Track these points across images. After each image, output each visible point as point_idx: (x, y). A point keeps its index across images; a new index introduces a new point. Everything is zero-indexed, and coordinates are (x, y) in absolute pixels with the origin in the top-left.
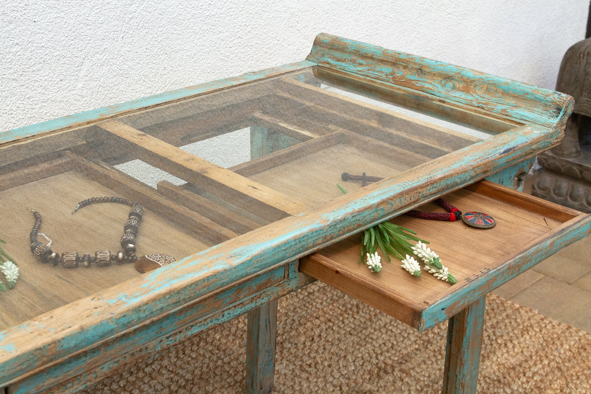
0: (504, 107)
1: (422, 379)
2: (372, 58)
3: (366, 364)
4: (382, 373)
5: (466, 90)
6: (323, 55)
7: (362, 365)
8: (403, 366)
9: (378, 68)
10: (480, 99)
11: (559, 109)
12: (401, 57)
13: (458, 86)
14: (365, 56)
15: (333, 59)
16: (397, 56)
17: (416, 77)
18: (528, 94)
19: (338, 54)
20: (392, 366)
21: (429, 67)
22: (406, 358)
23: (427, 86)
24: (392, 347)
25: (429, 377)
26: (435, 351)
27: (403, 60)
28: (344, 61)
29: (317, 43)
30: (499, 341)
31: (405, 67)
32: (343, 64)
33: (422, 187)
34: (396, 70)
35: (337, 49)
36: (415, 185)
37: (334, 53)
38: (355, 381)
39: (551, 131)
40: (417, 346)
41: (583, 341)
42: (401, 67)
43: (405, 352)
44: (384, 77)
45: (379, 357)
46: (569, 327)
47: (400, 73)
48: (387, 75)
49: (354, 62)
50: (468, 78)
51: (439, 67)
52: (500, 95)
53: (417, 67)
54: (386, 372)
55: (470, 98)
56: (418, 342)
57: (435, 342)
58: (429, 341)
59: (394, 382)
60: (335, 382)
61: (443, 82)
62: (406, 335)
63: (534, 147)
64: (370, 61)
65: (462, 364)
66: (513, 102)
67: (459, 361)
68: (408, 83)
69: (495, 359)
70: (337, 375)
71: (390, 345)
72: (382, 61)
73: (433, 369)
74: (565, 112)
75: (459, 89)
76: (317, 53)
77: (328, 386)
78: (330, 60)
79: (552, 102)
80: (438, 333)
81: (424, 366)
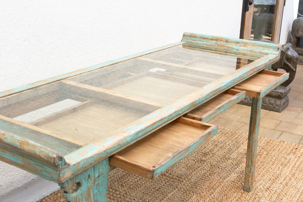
0: (260, 50)
1: (220, 155)
2: (207, 39)
3: (199, 153)
4: (205, 155)
5: (245, 46)
6: (188, 39)
7: (198, 153)
8: (212, 152)
9: (210, 42)
10: (251, 48)
11: (279, 49)
12: (219, 37)
13: (241, 45)
14: (204, 38)
15: (192, 40)
16: (217, 37)
17: (225, 44)
18: (267, 45)
19: (194, 39)
20: (208, 153)
21: (229, 40)
22: (211, 150)
23: (230, 46)
24: (205, 147)
25: (222, 155)
26: (220, 147)
27: (220, 39)
28: (197, 40)
29: (184, 35)
30: (240, 143)
31: (221, 41)
32: (197, 42)
33: (255, 68)
34: (217, 42)
35: (193, 37)
36: (253, 68)
37: (191, 38)
38: (198, 158)
39: (277, 55)
40: (213, 147)
41: (267, 141)
42: (219, 41)
43: (210, 148)
44: (213, 44)
45: (202, 150)
46: (261, 137)
47: (219, 43)
48: (214, 44)
49: (201, 41)
50: (245, 42)
51: (234, 40)
52: (257, 46)
53: (226, 40)
54: (206, 154)
55: (246, 48)
56: (213, 145)
57: (219, 145)
58: (216, 144)
59: (211, 157)
60: (191, 159)
61: (236, 44)
62: (208, 144)
63: (274, 60)
64: (207, 40)
65: (255, 133)
66: (262, 48)
68: (223, 46)
69: (241, 148)
70: (191, 157)
71: (204, 147)
72: (212, 39)
73: (222, 152)
74: (280, 50)
75: (242, 46)
76: (185, 39)
78: (191, 41)
79: (276, 47)
80: (218, 142)
81: (219, 152)
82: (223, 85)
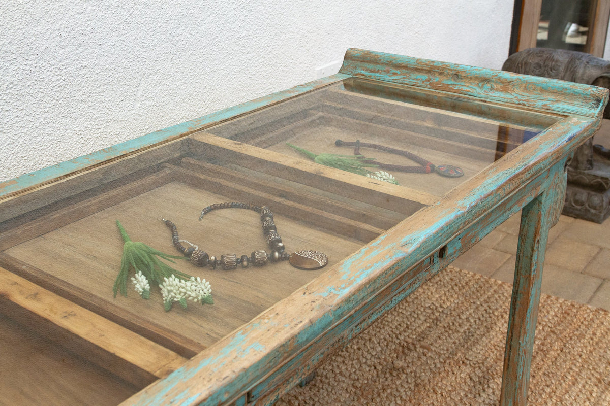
0: (544, 103)
1: (442, 352)
2: (406, 67)
3: (390, 344)
4: (406, 351)
5: (505, 90)
6: (356, 68)
7: (387, 346)
8: (422, 343)
9: (413, 76)
10: (519, 97)
11: (598, 101)
12: (435, 64)
13: (495, 87)
14: (398, 66)
15: (366, 70)
16: (432, 64)
17: (453, 82)
18: (566, 89)
19: (371, 66)
20: (413, 344)
21: (465, 72)
22: (422, 336)
23: (465, 89)
24: (407, 327)
25: (448, 350)
26: (444, 327)
27: (438, 68)
28: (378, 71)
29: (348, 57)
31: (441, 74)
32: (378, 74)
33: (522, 173)
34: (431, 77)
35: (370, 62)
36: (517, 172)
37: (366, 65)
38: (385, 360)
39: (594, 120)
40: (428, 325)
42: (437, 75)
43: (419, 330)
44: (420, 83)
45: (399, 337)
47: (436, 79)
48: (423, 82)
49: (388, 72)
50: (506, 80)
51: (475, 71)
52: (539, 92)
53: (454, 72)
54: (409, 349)
55: (508, 96)
56: (428, 321)
57: (442, 319)
58: (437, 319)
59: (419, 358)
60: (369, 362)
61: (481, 84)
62: (416, 316)
63: (585, 134)
64: (404, 70)
65: (525, 333)
66: (552, 97)
67: (522, 331)
68: (446, 88)
70: (369, 357)
71: (405, 326)
72: (417, 70)
73: (449, 343)
74: (604, 103)
75: (497, 90)
76: (349, 66)
77: (364, 366)
78: (363, 72)
79: (591, 95)
80: (443, 311)
81: (441, 341)
82: (410, 249)
